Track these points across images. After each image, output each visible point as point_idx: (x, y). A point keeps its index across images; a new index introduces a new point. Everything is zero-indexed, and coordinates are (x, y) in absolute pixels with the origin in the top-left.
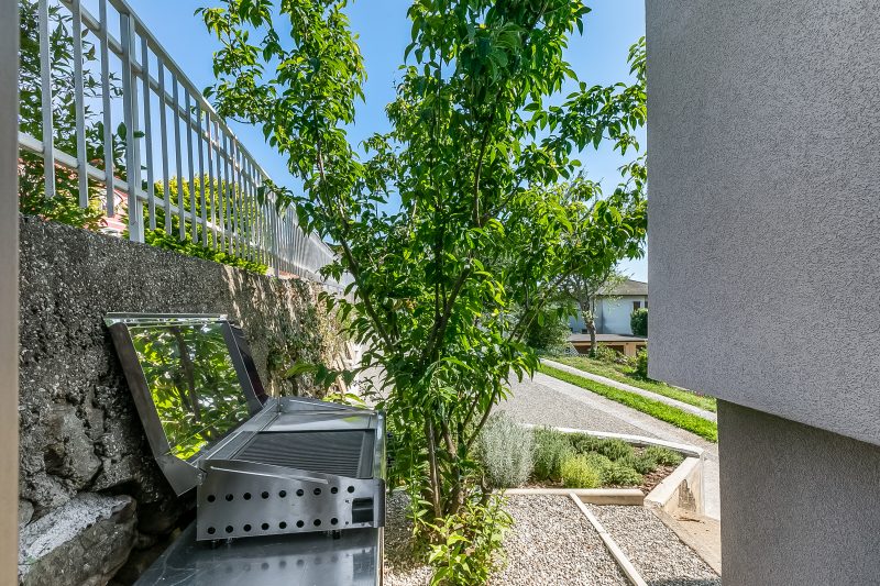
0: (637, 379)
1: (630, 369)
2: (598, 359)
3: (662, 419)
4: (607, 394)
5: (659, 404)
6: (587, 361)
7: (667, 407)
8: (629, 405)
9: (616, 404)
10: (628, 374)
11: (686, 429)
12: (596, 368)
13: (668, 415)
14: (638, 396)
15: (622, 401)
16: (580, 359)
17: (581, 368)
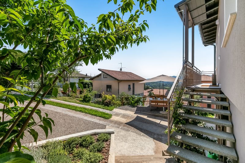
0: (83, 102)
1: (81, 99)
2: (71, 97)
3: (93, 115)
4: (75, 109)
5: (91, 110)
6: (67, 98)
7: (93, 110)
8: (83, 112)
9: (78, 112)
10: (80, 101)
11: (99, 116)
12: (70, 100)
13: (94, 113)
14: (85, 108)
15: (80, 111)
16: (64, 97)
17: (65, 101)
